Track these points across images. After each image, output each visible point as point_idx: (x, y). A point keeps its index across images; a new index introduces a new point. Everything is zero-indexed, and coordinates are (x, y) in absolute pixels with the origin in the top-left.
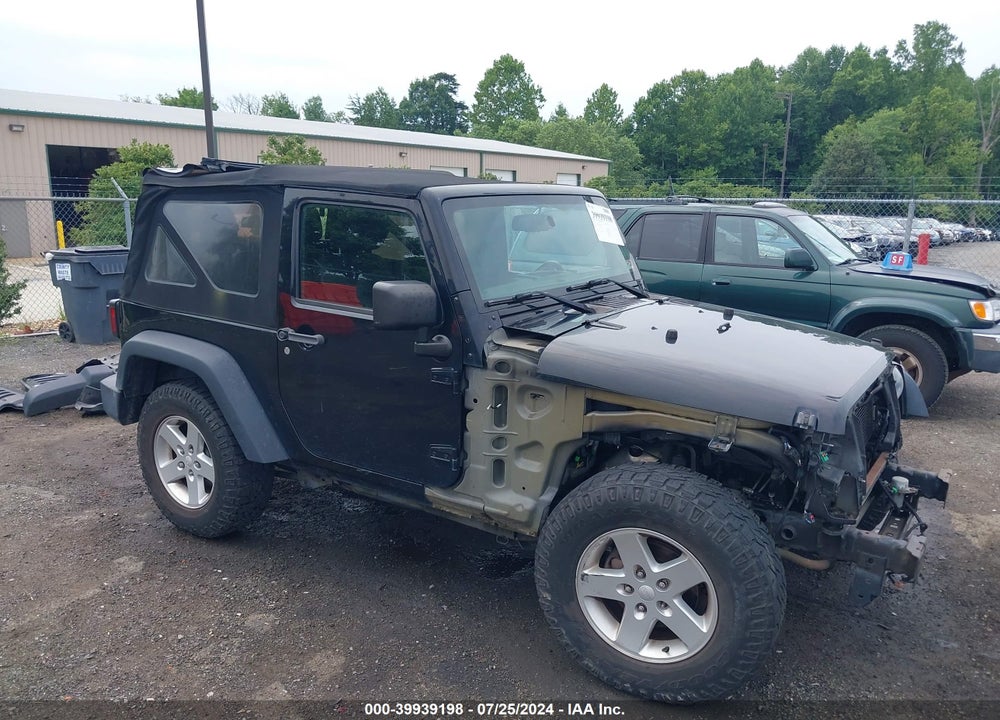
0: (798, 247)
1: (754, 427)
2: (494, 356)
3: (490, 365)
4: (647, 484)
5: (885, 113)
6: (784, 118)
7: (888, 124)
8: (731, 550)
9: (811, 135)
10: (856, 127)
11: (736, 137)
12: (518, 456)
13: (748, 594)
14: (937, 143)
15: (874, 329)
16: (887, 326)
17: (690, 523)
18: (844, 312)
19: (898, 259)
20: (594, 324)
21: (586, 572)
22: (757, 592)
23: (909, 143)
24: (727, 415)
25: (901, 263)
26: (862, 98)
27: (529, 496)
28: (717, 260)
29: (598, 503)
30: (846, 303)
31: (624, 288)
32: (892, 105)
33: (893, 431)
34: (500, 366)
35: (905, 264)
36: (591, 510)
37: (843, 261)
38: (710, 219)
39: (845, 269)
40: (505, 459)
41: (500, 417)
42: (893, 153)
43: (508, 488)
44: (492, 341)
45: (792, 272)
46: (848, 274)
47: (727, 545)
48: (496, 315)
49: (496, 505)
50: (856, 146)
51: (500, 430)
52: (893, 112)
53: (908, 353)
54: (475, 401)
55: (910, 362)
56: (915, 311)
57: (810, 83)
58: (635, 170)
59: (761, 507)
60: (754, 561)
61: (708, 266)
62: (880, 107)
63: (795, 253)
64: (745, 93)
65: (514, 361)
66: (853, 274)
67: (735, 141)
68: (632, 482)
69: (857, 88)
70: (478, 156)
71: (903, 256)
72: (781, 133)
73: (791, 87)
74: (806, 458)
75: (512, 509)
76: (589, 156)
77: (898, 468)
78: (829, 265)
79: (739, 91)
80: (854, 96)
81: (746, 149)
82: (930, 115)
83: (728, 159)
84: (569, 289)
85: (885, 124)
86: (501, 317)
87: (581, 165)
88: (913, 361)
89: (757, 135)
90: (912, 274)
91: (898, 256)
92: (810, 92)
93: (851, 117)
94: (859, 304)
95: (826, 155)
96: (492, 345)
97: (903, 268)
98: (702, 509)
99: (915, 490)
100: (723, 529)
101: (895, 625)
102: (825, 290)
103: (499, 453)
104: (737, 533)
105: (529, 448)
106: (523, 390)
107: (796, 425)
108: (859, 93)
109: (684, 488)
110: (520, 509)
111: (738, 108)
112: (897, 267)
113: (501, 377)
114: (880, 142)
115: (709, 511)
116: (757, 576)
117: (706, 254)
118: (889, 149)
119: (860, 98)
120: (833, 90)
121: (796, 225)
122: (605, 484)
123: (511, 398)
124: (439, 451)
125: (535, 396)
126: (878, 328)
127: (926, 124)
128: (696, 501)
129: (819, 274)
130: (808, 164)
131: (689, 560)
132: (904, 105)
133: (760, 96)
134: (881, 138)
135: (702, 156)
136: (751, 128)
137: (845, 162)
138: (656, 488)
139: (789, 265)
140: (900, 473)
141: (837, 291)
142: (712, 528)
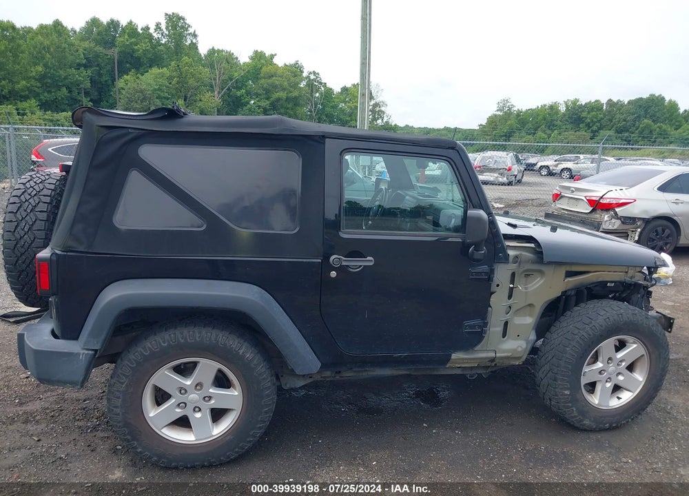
5: (155, 70)
6: (86, 66)
7: (160, 78)
9: (106, 81)
10: (138, 78)
11: (50, 78)
14: (190, 93)
23: (174, 92)
26: (138, 58)
32: (160, 66)
42: (165, 98)
49: (504, 351)
50: (141, 91)
52: (161, 71)
57: (98, 42)
62: (151, 67)
64: (52, 44)
67: (49, 81)
69: (134, 51)
72: (83, 77)
73: (86, 44)
79: (47, 43)
80: (132, 56)
81: (59, 88)
82: (184, 76)
83: (46, 94)
85: (157, 78)
89: (66, 78)
92: (99, 49)
93: (133, 70)
108: (136, 55)
111: (48, 55)
114: (155, 90)
118: (162, 95)
119: (136, 58)
120: (117, 50)
127: (182, 81)
130: (107, 102)
132: (167, 67)
133: (65, 48)
134: (157, 87)
136: (61, 72)
137: (136, 102)
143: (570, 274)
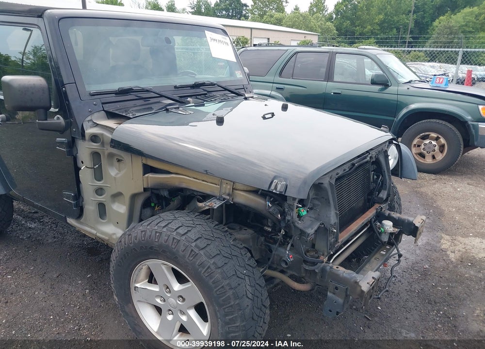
0: (381, 72)
1: (245, 189)
2: (90, 131)
3: (87, 137)
4: (165, 230)
8: (214, 283)
12: (114, 202)
13: (226, 315)
15: (421, 122)
16: (429, 120)
17: (188, 261)
18: (404, 111)
19: (440, 80)
20: (173, 110)
21: (137, 285)
22: (233, 314)
24: (227, 180)
25: (442, 82)
27: (120, 228)
28: (335, 80)
29: (135, 241)
30: (406, 105)
31: (226, 89)
33: (385, 190)
34: (95, 138)
35: (444, 83)
36: (131, 245)
37: (408, 81)
38: (333, 55)
39: (408, 86)
40: (105, 203)
41: (99, 174)
43: (109, 222)
44: (91, 120)
45: (378, 88)
46: (408, 88)
47: (211, 278)
48: (99, 102)
51: (99, 183)
53: (440, 136)
54: (82, 162)
55: (440, 141)
56: (446, 111)
58: (333, 39)
59: (270, 243)
60: (230, 293)
61: (330, 84)
63: (377, 76)
65: (102, 134)
66: (412, 89)
68: (156, 228)
70: (250, 30)
71: (443, 78)
74: (283, 214)
75: (110, 236)
76: (309, 31)
77: (389, 214)
78: (398, 83)
84: (176, 87)
86: (103, 103)
87: (304, 36)
88: (443, 141)
90: (448, 89)
91: (440, 78)
94: (413, 106)
95: (434, 33)
96: (91, 123)
97: (443, 86)
98: (196, 250)
99: (397, 230)
100: (209, 267)
101: (377, 316)
102: (394, 97)
103: (101, 198)
104: (219, 270)
105: (117, 196)
106: (111, 156)
107: (270, 190)
109: (189, 234)
110: (114, 237)
112: (438, 85)
113: (95, 146)
115: (202, 252)
116: (233, 303)
117: (329, 77)
121: (381, 59)
122: (141, 228)
123: (104, 161)
124: (68, 196)
125: (119, 161)
126: (424, 121)
128: (194, 244)
129: (392, 89)
131: (192, 286)
135: (368, 32)
138: (169, 233)
139: (373, 82)
140: (389, 218)
141: (401, 98)
142: (202, 265)
143: (148, 169)
